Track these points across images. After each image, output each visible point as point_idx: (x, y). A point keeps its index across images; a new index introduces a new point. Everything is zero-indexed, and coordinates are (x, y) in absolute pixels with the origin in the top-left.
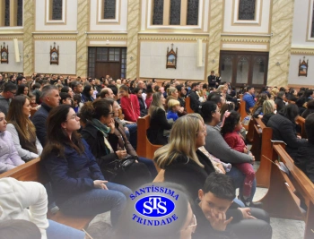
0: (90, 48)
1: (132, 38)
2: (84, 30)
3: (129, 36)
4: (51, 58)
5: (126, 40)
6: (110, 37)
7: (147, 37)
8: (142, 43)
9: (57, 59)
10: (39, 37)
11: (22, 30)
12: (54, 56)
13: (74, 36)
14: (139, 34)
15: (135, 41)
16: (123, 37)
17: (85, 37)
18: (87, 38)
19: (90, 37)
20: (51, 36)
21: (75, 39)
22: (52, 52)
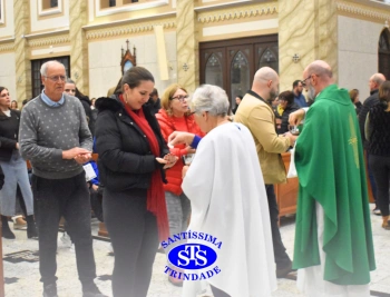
0: (34, 63)
2: (21, 33)
5: (68, 42)
6: (53, 40)
14: (85, 30)
15: (79, 43)
17: (23, 44)
18: (27, 46)
19: (32, 43)
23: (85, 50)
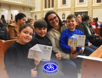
0: (75, 13)
1: (90, 8)
2: (73, 7)
3: (89, 8)
4: (63, 17)
5: (88, 9)
6: (82, 8)
7: (95, 7)
8: (93, 10)
9: (65, 17)
10: (59, 10)
11: (54, 9)
12: (64, 16)
13: (70, 9)
14: (92, 7)
15: (91, 9)
16: (87, 8)
17: (73, 9)
18: (74, 10)
19: (75, 9)
20: (62, 10)
21: (70, 10)
22: (63, 15)
23: (92, 11)
